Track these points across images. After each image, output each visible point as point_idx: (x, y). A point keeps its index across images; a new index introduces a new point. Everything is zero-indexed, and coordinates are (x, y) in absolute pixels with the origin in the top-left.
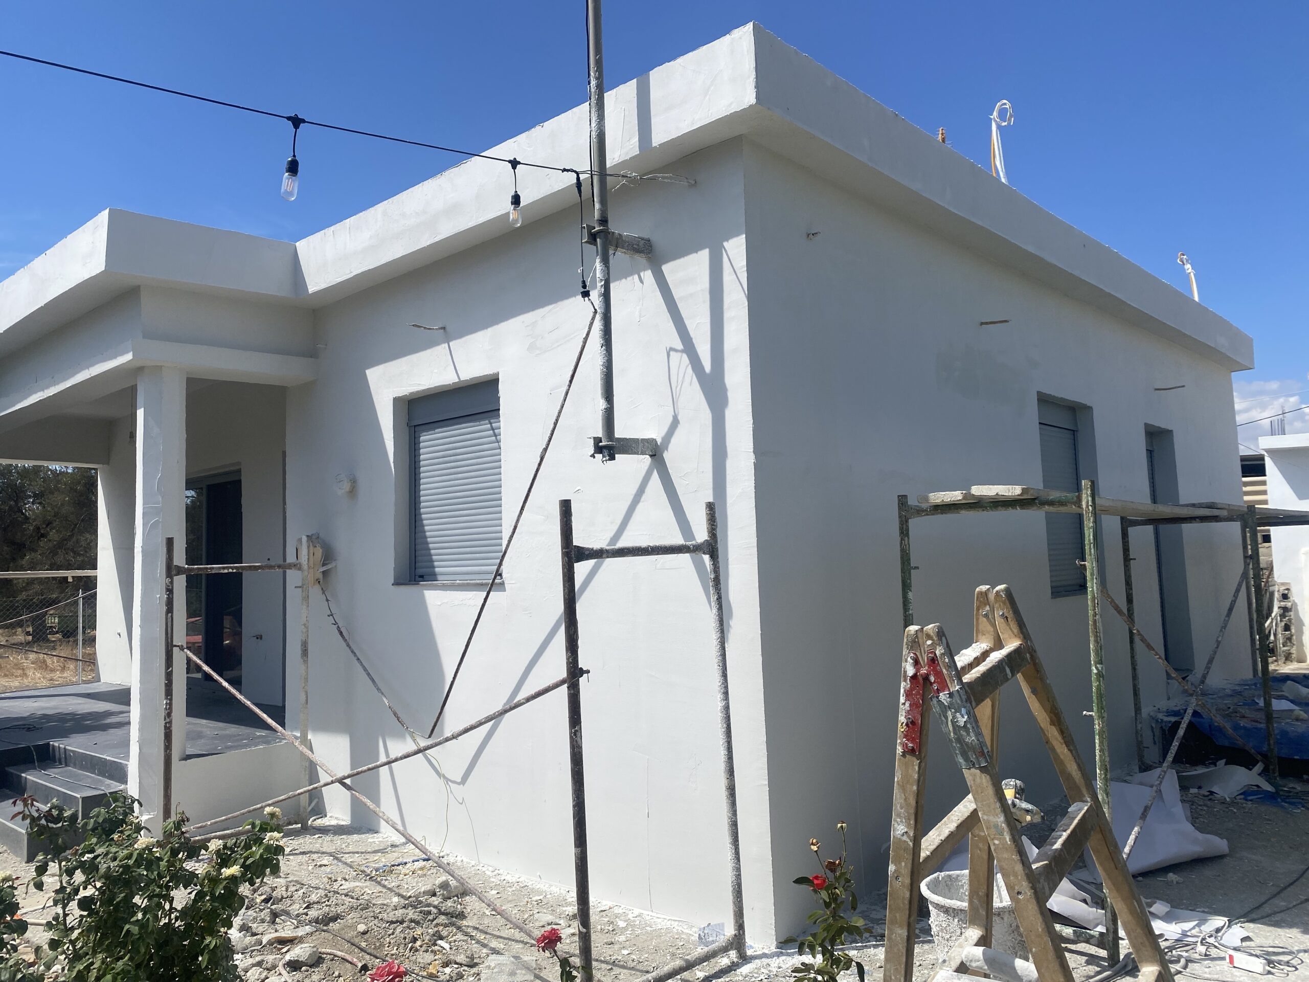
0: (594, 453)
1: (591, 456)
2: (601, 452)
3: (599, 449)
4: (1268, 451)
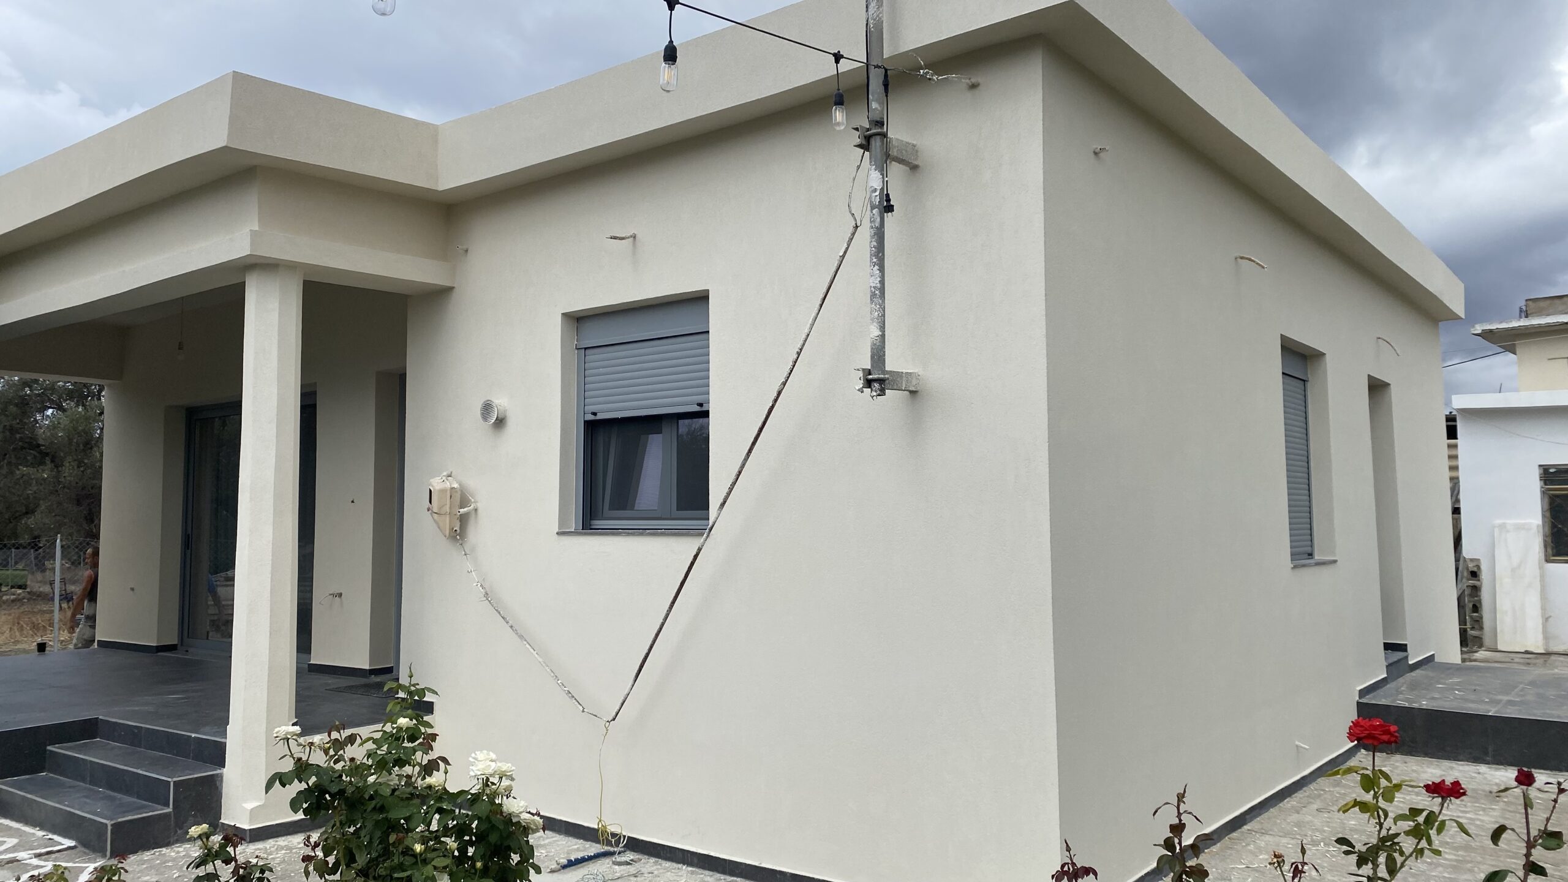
0: (863, 387)
1: (859, 390)
2: (870, 387)
3: (869, 383)
4: (1459, 410)
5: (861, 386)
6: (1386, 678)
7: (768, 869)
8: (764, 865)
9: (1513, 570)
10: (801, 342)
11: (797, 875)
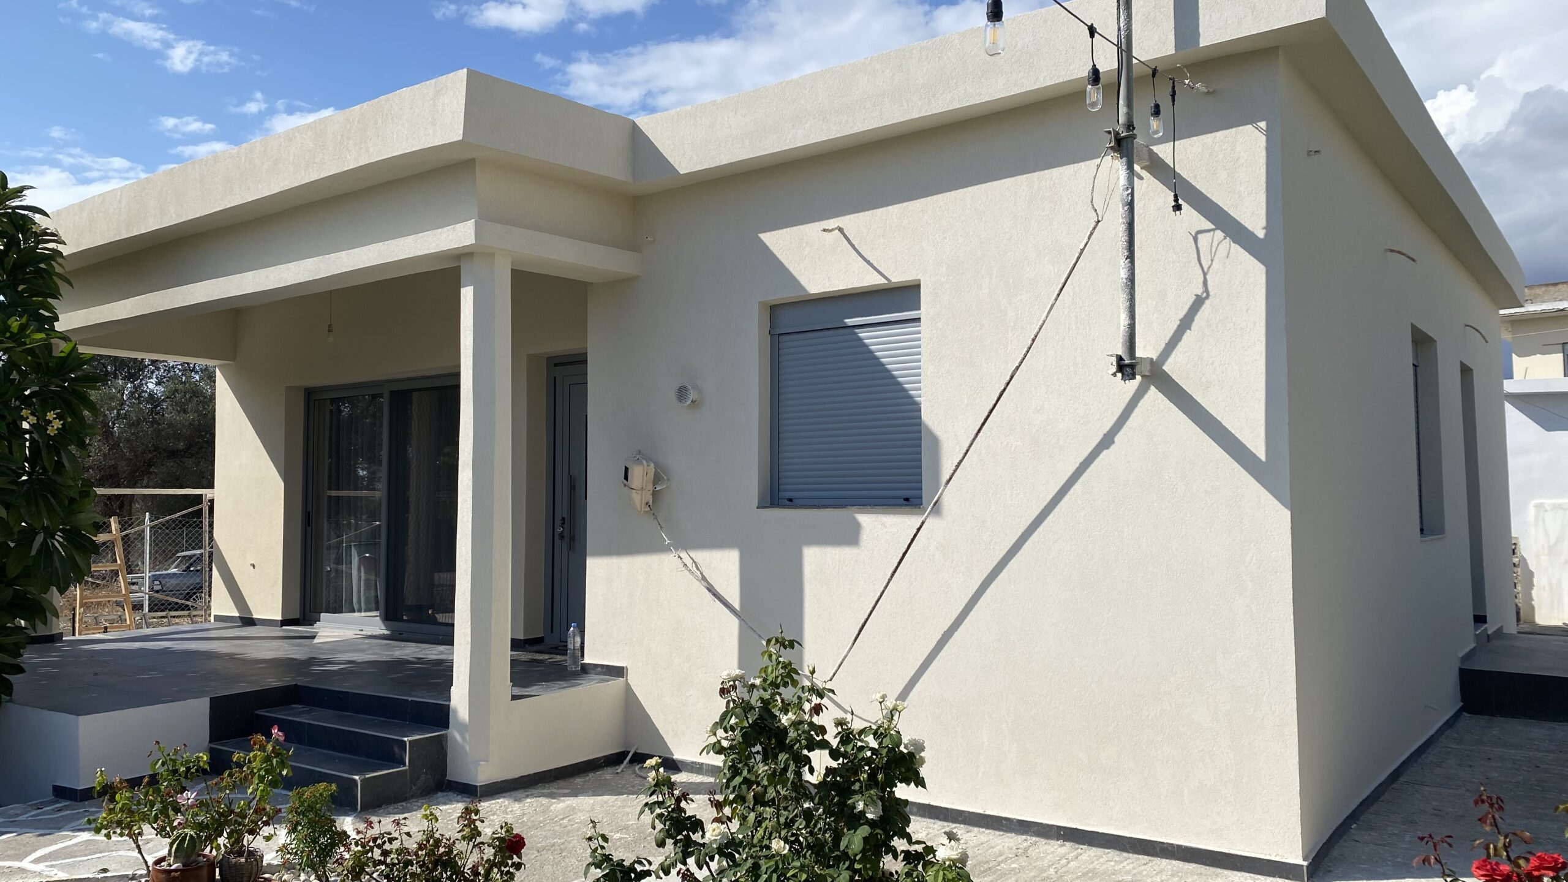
0: (1116, 372)
1: (1113, 376)
2: (1121, 371)
3: (1120, 368)
5: (1115, 370)
6: (1475, 647)
7: (993, 816)
8: (988, 812)
9: (1550, 548)
10: (1037, 329)
11: (1024, 821)
